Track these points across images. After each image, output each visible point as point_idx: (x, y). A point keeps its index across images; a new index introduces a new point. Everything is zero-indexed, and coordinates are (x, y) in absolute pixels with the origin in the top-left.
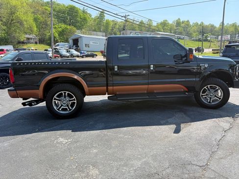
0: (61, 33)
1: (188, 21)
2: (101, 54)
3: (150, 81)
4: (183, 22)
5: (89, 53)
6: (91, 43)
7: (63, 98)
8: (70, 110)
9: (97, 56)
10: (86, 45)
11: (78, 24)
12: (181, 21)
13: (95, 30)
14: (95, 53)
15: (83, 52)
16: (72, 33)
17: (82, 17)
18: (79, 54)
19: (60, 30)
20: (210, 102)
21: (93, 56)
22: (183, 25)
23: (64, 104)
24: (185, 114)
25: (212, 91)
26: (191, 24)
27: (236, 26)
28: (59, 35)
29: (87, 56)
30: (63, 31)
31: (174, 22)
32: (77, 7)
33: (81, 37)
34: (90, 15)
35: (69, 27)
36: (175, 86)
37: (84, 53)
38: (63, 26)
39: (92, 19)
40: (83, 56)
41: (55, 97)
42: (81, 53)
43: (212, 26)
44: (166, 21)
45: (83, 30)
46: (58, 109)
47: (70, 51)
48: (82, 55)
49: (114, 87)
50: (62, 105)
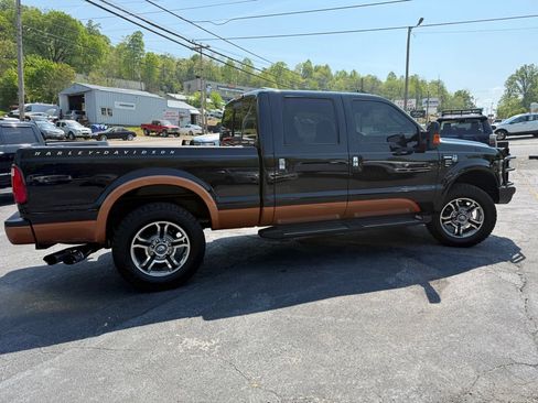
0: (35, 80)
1: (327, 67)
2: (142, 132)
3: (351, 192)
4: (317, 69)
5: (116, 129)
6: (117, 105)
7: (157, 238)
8: (174, 267)
9: (134, 135)
10: (103, 110)
11: (78, 59)
12: (313, 66)
13: (120, 77)
14: (131, 130)
15: (98, 126)
16: (62, 79)
17: (87, 43)
18: (89, 130)
19: (32, 70)
20: (458, 234)
21: (125, 136)
22: (316, 75)
23: (161, 252)
24: (419, 260)
25: (463, 210)
26: (333, 73)
27: (417, 82)
28: (28, 84)
29: (111, 136)
30: (40, 73)
31: (298, 67)
32: (73, 17)
33: (91, 90)
34: (107, 40)
35: (54, 66)
36: (396, 201)
37: (101, 129)
38: (39, 62)
39: (112, 48)
40: (100, 135)
41: (137, 236)
42: (94, 129)
43: (374, 80)
44: (282, 63)
45: (93, 75)
46: (145, 268)
47: (64, 124)
48: (96, 134)
49: (278, 208)
50: (153, 257)
